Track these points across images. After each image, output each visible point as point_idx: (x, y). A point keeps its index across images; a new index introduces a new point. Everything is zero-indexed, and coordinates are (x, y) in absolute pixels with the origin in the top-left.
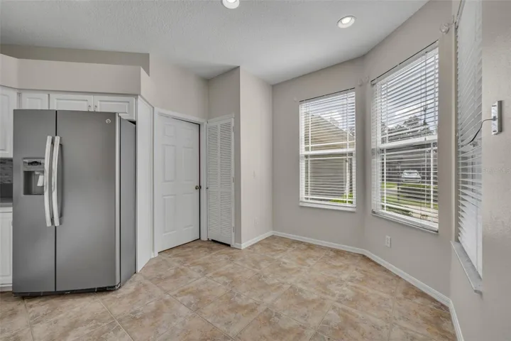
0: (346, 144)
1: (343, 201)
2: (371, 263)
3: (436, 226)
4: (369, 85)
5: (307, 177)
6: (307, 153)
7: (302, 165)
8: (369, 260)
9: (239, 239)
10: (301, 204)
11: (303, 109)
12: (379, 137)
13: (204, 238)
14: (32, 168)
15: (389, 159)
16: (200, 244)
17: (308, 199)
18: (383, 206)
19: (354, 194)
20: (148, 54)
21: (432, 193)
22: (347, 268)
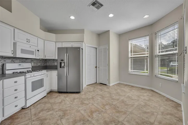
0: (145, 53)
1: (144, 72)
2: (155, 92)
3: (177, 80)
4: (154, 34)
5: (131, 64)
6: (132, 56)
7: (130, 60)
8: (154, 91)
9: (109, 83)
10: (129, 73)
11: (130, 42)
12: (158, 51)
13: (98, 82)
14: (61, 62)
15: (161, 58)
16: (97, 84)
17: (131, 71)
18: (159, 74)
19: (148, 70)
20: (84, 29)
21: (176, 69)
22: (146, 93)
